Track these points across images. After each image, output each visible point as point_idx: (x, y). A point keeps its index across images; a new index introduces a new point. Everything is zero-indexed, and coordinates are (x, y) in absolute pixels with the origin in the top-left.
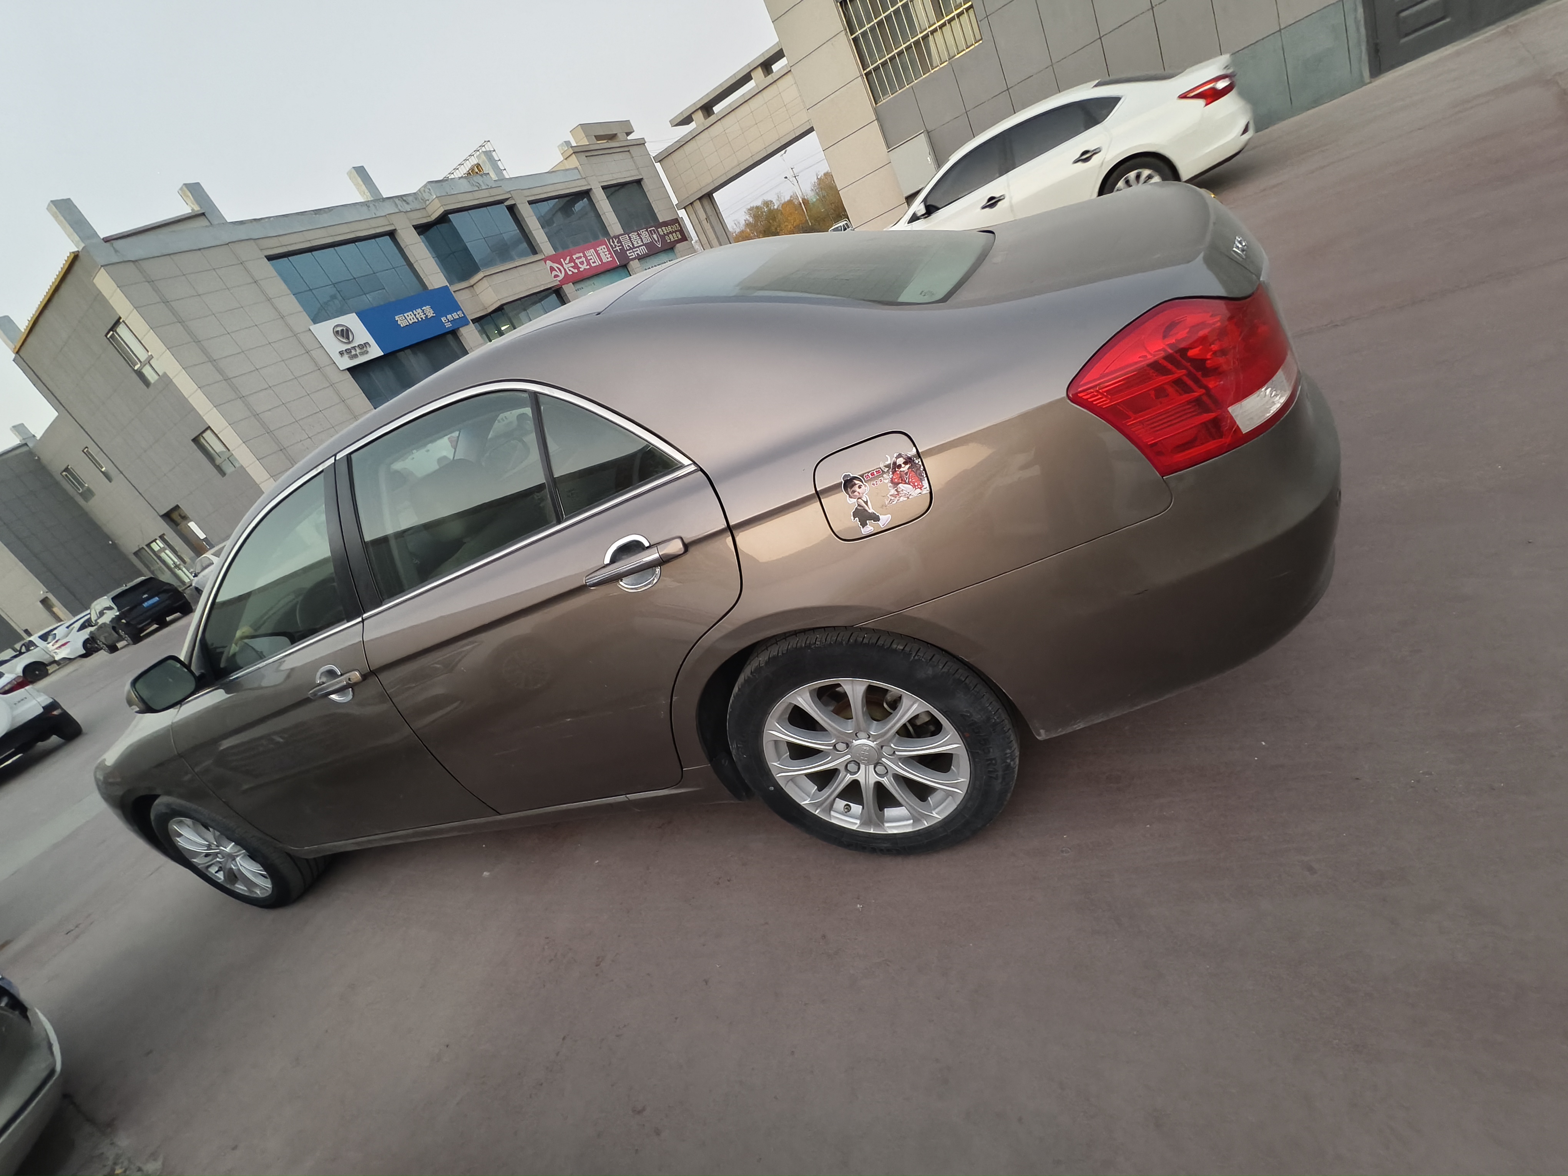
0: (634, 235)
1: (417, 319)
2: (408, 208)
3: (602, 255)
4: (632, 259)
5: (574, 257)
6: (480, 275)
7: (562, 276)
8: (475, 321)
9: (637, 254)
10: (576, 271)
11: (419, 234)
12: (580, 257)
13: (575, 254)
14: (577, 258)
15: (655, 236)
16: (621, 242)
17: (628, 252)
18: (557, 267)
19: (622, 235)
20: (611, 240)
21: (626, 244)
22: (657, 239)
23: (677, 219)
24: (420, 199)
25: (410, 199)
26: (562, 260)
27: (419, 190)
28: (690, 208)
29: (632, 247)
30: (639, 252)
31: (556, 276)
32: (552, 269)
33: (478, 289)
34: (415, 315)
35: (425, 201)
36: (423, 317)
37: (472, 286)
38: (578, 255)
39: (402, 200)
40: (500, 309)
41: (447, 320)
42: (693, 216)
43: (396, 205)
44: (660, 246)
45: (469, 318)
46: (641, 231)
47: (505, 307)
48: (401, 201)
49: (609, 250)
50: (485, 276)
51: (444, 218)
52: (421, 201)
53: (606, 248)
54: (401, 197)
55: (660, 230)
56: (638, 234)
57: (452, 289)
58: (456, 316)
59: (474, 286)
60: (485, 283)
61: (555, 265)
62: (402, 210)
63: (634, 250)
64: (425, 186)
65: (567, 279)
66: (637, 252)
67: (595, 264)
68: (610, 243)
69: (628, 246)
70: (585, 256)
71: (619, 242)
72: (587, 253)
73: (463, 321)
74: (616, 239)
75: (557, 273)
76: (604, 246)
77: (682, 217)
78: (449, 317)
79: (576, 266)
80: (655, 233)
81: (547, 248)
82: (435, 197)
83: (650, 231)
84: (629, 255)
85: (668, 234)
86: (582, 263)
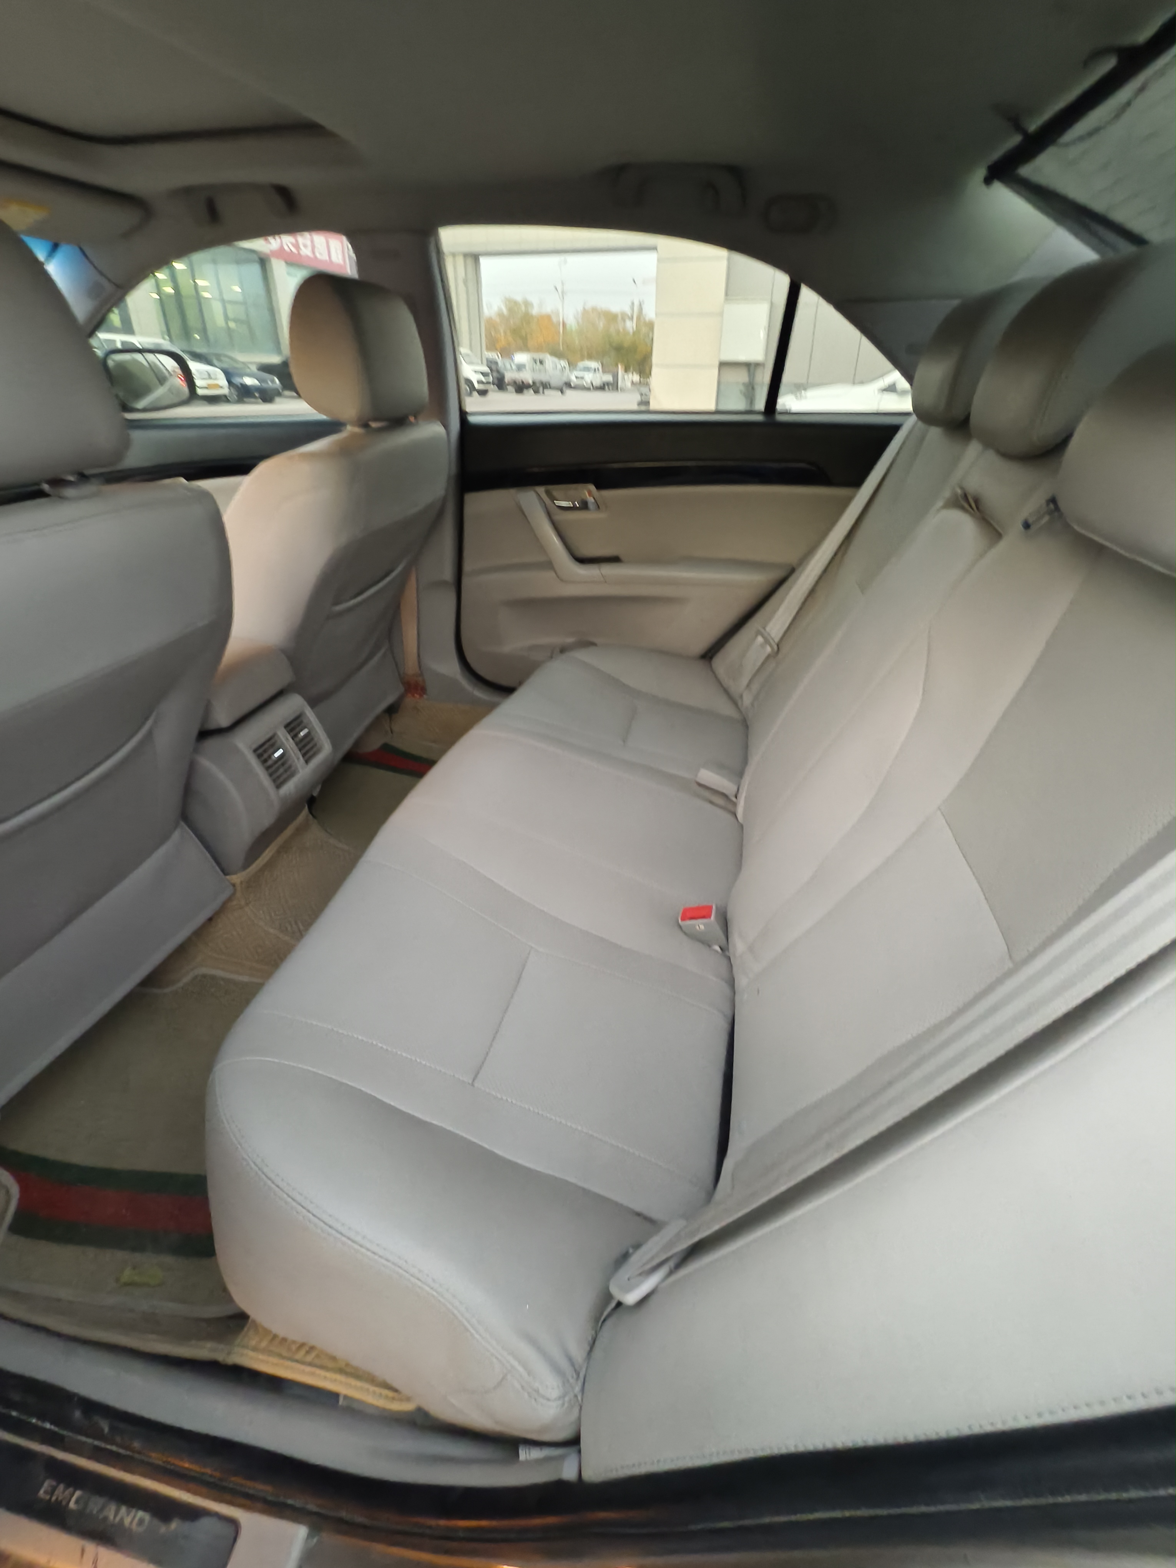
3: (333, 251)
7: (275, 246)
10: (293, 250)
67: (321, 257)
70: (312, 241)
72: (316, 239)
79: (296, 245)
86: (305, 246)
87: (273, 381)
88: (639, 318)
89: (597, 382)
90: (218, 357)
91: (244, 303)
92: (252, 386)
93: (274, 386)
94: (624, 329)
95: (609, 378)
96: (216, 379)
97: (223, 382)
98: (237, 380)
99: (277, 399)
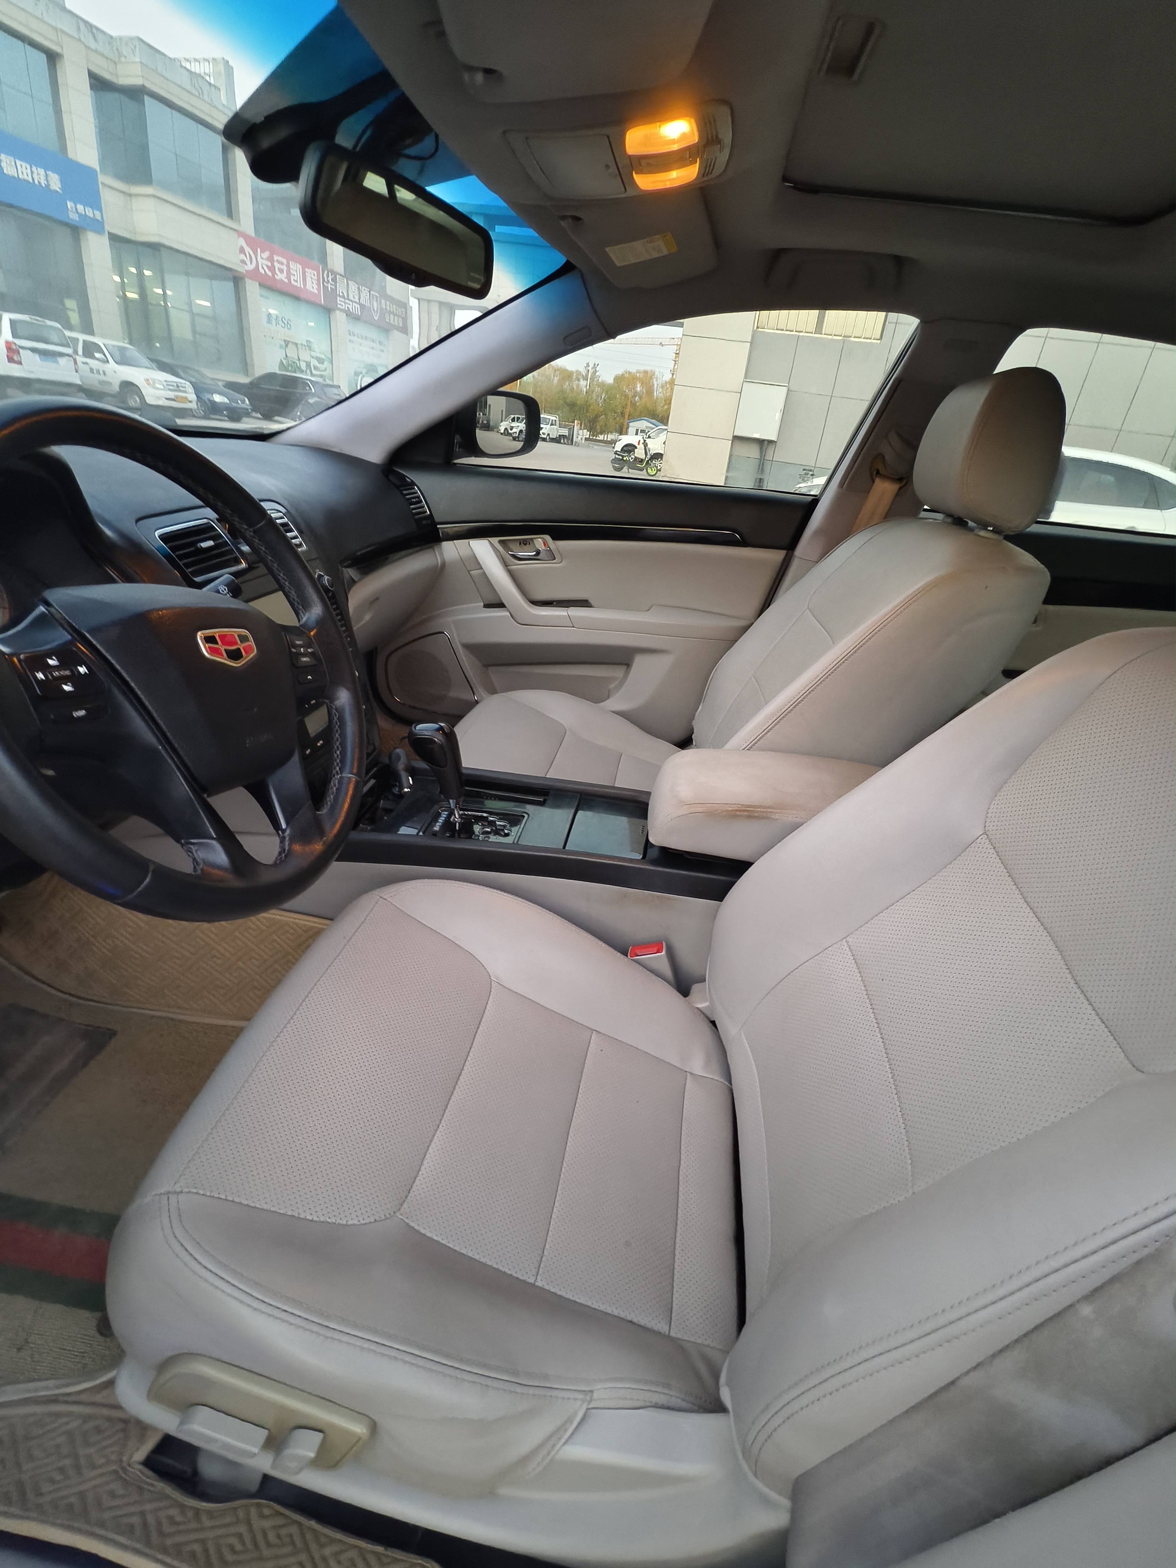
0: (353, 286)
1: (33, 179)
2: (93, 45)
3: (308, 279)
4: (340, 309)
5: (276, 258)
6: (149, 190)
7: (250, 267)
8: (114, 238)
9: (348, 307)
10: (270, 274)
11: (92, 87)
12: (282, 264)
13: (278, 256)
14: (277, 261)
15: (375, 304)
16: (336, 282)
17: (338, 298)
18: (249, 254)
19: (341, 275)
20: (326, 272)
21: (341, 289)
22: (375, 309)
23: (406, 304)
24: (115, 48)
25: (100, 36)
26: (259, 250)
27: (121, 38)
28: (424, 304)
29: (346, 297)
30: (350, 307)
31: (243, 262)
32: (242, 250)
33: (137, 204)
34: (32, 172)
35: (120, 54)
36: (43, 183)
37: (130, 195)
38: (280, 259)
39: (90, 30)
40: (155, 247)
41: (75, 210)
42: (425, 315)
43: (79, 28)
44: (376, 318)
45: (107, 228)
46: (363, 288)
47: (162, 249)
48: (88, 30)
49: (318, 280)
50: (154, 196)
51: (136, 93)
52: (115, 51)
53: (316, 274)
54: (90, 26)
55: (383, 301)
56: (359, 288)
57: (101, 178)
58: (89, 212)
59: (134, 199)
60: (151, 203)
61: (247, 249)
62: (83, 39)
63: (346, 301)
64: (131, 39)
65: (255, 274)
66: (349, 306)
67: (296, 284)
68: (323, 276)
69: (342, 293)
70: (288, 266)
71: (334, 280)
72: (293, 265)
73: (98, 226)
74: (332, 275)
75: (245, 259)
76: (315, 273)
77: (411, 307)
78: (80, 207)
79: (272, 268)
80: (377, 301)
81: (247, 223)
82: (138, 60)
83: (373, 295)
84: (339, 302)
85: (390, 312)
86: (281, 271)
87: (243, 402)
88: (592, 379)
89: (554, 435)
90: (185, 369)
91: (214, 318)
92: (221, 403)
93: (244, 406)
94: (578, 386)
95: (565, 432)
96: (185, 392)
97: (192, 397)
98: (207, 396)
99: (245, 419)
